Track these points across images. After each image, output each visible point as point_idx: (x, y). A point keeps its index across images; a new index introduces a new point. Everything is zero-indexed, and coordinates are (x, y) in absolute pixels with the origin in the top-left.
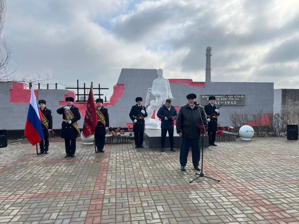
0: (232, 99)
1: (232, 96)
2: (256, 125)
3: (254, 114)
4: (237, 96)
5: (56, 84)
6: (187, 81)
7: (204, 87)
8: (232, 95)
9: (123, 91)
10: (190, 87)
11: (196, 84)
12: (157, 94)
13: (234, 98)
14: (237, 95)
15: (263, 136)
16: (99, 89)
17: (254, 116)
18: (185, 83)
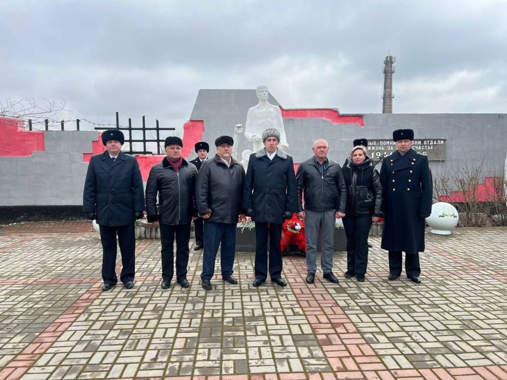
0: (420, 148)
1: (420, 142)
2: (465, 200)
3: (461, 177)
4: (430, 142)
5: (78, 121)
6: (327, 112)
7: (363, 125)
8: (419, 140)
9: (203, 133)
10: (334, 124)
11: (347, 118)
12: (254, 136)
13: (424, 145)
14: (430, 140)
15: (479, 225)
16: (158, 129)
17: (462, 182)
18: (322, 117)
